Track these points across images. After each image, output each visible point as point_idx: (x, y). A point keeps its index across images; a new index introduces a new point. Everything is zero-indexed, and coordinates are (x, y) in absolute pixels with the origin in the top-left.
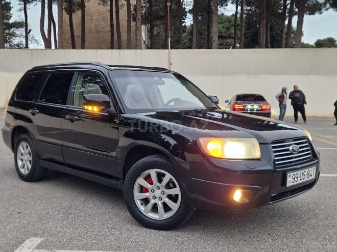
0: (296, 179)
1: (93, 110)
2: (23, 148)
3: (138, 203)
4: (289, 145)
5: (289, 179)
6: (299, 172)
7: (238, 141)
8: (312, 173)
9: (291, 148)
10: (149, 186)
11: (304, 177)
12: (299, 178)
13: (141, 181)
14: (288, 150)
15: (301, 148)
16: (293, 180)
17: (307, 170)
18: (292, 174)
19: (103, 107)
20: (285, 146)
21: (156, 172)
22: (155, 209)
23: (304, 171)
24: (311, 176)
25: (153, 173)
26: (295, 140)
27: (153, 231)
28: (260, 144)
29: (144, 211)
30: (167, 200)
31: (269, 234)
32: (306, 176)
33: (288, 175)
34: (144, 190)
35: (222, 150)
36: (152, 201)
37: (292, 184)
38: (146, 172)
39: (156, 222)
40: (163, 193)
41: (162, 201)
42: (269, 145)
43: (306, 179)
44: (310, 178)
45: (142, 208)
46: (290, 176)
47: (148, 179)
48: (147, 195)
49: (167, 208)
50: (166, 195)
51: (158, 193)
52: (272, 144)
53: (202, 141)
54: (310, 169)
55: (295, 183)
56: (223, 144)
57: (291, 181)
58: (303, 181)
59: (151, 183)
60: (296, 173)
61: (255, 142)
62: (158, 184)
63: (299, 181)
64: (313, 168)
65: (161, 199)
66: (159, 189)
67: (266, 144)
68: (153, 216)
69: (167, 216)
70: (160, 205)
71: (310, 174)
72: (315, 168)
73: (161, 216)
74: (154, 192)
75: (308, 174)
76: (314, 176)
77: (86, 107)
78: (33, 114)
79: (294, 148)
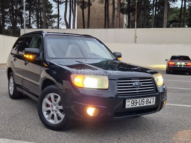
0: (134, 104)
1: (29, 57)
2: (11, 80)
3: (45, 113)
5: (127, 103)
6: (138, 100)
8: (152, 101)
10: (50, 103)
11: (143, 103)
12: (138, 104)
13: (46, 100)
14: (132, 85)
15: (143, 84)
16: (132, 105)
17: (146, 99)
18: (131, 100)
19: (35, 56)
20: (131, 82)
21: (54, 95)
22: (53, 117)
23: (142, 99)
24: (151, 103)
25: (52, 95)
26: (139, 79)
27: (51, 130)
28: (109, 80)
29: (47, 118)
30: (59, 112)
31: (119, 139)
32: (145, 103)
33: (127, 101)
34: (49, 106)
35: (83, 82)
36: (52, 113)
37: (131, 107)
38: (49, 95)
39: (52, 125)
41: (57, 113)
42: (116, 82)
43: (145, 104)
44: (149, 104)
45: (46, 116)
46: (129, 101)
47: (50, 99)
48: (49, 108)
49: (59, 118)
50: (58, 109)
51: (54, 108)
52: (118, 80)
53: (72, 76)
54: (149, 99)
55: (134, 106)
57: (129, 104)
58: (141, 105)
59: (51, 102)
60: (134, 100)
61: (106, 78)
62: (55, 103)
63: (138, 105)
64: (152, 98)
65: (56, 111)
66: (55, 105)
67: (114, 80)
68: (51, 121)
69: (58, 122)
70: (55, 115)
71: (149, 101)
72: (155, 98)
73: (55, 122)
74: (52, 107)
75: (147, 101)
76: (154, 103)
77: (25, 56)
78: (15, 61)
79: (137, 84)
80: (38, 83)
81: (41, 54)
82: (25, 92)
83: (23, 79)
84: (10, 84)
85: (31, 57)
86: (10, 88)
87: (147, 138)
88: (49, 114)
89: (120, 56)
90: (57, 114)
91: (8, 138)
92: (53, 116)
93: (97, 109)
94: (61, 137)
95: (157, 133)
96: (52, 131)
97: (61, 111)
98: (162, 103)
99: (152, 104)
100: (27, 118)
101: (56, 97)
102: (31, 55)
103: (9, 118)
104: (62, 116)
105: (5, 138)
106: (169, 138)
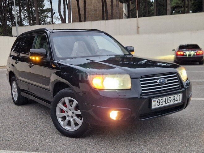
0: (161, 103)
1: (36, 59)
2: (14, 85)
3: (60, 120)
4: (158, 79)
5: (153, 103)
6: (164, 98)
7: (114, 77)
8: (178, 98)
9: (158, 81)
10: (64, 108)
11: (169, 101)
12: (164, 103)
13: (60, 105)
14: (156, 82)
15: (168, 80)
16: (159, 104)
17: (172, 97)
18: (157, 100)
19: (42, 57)
20: (154, 79)
21: (68, 99)
22: (69, 123)
23: (169, 97)
24: (177, 100)
25: (66, 99)
28: (131, 78)
29: (63, 125)
30: (76, 118)
31: (145, 142)
32: (172, 101)
33: (153, 100)
34: (63, 111)
35: (102, 83)
36: (68, 119)
37: (157, 107)
38: (63, 99)
39: (70, 132)
40: (73, 113)
41: (73, 118)
42: (139, 80)
43: (172, 103)
44: (176, 102)
45: (62, 123)
46: (155, 101)
47: (64, 104)
48: (64, 114)
49: (76, 124)
50: (75, 114)
51: (70, 113)
52: (141, 78)
53: (89, 77)
54: (176, 96)
55: (160, 106)
56: (103, 80)
57: (155, 104)
58: (168, 104)
59: (66, 107)
60: (160, 99)
61: (128, 77)
62: (70, 107)
63: (164, 105)
64: (179, 95)
65: (72, 117)
66: (71, 110)
67: (137, 78)
68: (68, 128)
69: (76, 128)
70: (72, 121)
71: (175, 99)
72: (181, 95)
73: (73, 128)
74: (68, 112)
75: (173, 99)
76: (181, 101)
77: (31, 58)
78: (16, 64)
79: (161, 81)
80: (48, 87)
81: (48, 55)
82: (32, 98)
83: (28, 83)
84: (13, 89)
85: (37, 59)
86: (14, 93)
87: (175, 139)
88: (65, 120)
89: (133, 51)
90: (74, 120)
91: (24, 151)
92: (69, 121)
93: (121, 112)
94: (81, 144)
95: (184, 133)
96: (70, 138)
97: (78, 116)
98: (188, 100)
99: (179, 102)
100: (38, 126)
101: (71, 101)
102: (37, 56)
103: (19, 127)
104: (80, 122)
105: (20, 150)
106: (198, 137)
